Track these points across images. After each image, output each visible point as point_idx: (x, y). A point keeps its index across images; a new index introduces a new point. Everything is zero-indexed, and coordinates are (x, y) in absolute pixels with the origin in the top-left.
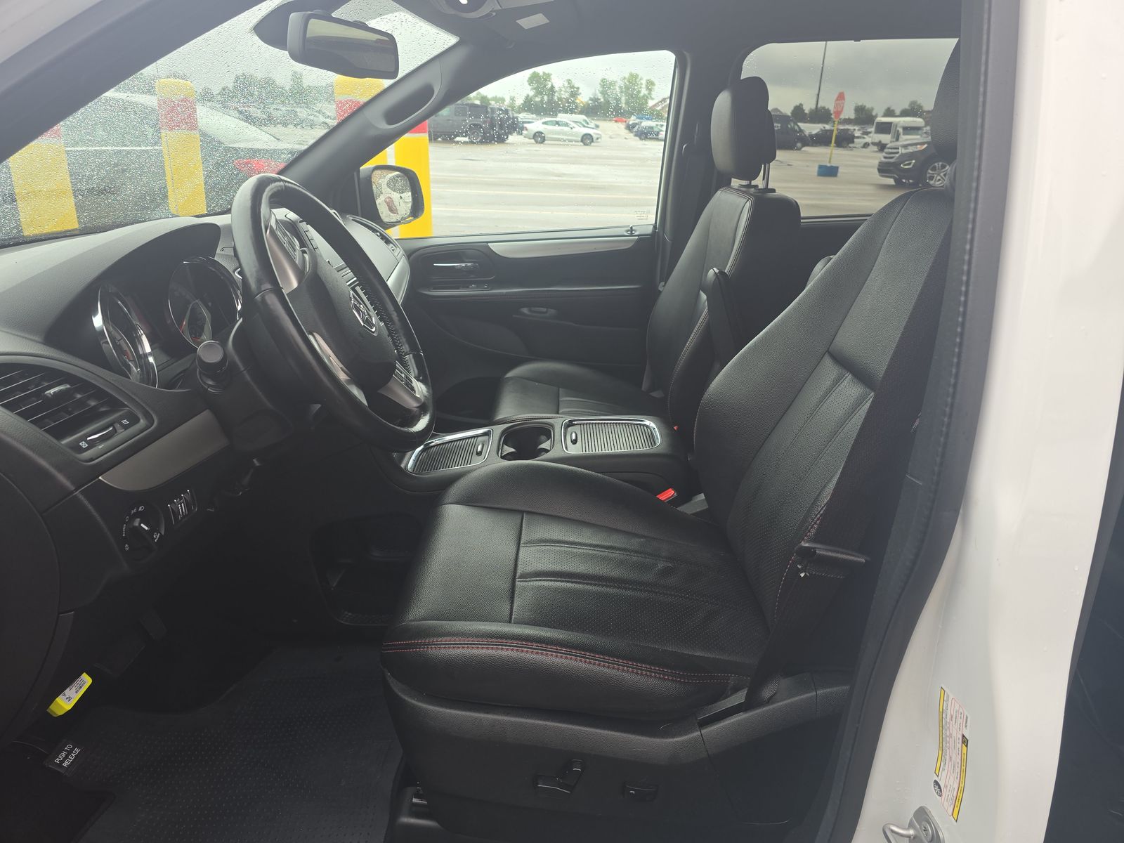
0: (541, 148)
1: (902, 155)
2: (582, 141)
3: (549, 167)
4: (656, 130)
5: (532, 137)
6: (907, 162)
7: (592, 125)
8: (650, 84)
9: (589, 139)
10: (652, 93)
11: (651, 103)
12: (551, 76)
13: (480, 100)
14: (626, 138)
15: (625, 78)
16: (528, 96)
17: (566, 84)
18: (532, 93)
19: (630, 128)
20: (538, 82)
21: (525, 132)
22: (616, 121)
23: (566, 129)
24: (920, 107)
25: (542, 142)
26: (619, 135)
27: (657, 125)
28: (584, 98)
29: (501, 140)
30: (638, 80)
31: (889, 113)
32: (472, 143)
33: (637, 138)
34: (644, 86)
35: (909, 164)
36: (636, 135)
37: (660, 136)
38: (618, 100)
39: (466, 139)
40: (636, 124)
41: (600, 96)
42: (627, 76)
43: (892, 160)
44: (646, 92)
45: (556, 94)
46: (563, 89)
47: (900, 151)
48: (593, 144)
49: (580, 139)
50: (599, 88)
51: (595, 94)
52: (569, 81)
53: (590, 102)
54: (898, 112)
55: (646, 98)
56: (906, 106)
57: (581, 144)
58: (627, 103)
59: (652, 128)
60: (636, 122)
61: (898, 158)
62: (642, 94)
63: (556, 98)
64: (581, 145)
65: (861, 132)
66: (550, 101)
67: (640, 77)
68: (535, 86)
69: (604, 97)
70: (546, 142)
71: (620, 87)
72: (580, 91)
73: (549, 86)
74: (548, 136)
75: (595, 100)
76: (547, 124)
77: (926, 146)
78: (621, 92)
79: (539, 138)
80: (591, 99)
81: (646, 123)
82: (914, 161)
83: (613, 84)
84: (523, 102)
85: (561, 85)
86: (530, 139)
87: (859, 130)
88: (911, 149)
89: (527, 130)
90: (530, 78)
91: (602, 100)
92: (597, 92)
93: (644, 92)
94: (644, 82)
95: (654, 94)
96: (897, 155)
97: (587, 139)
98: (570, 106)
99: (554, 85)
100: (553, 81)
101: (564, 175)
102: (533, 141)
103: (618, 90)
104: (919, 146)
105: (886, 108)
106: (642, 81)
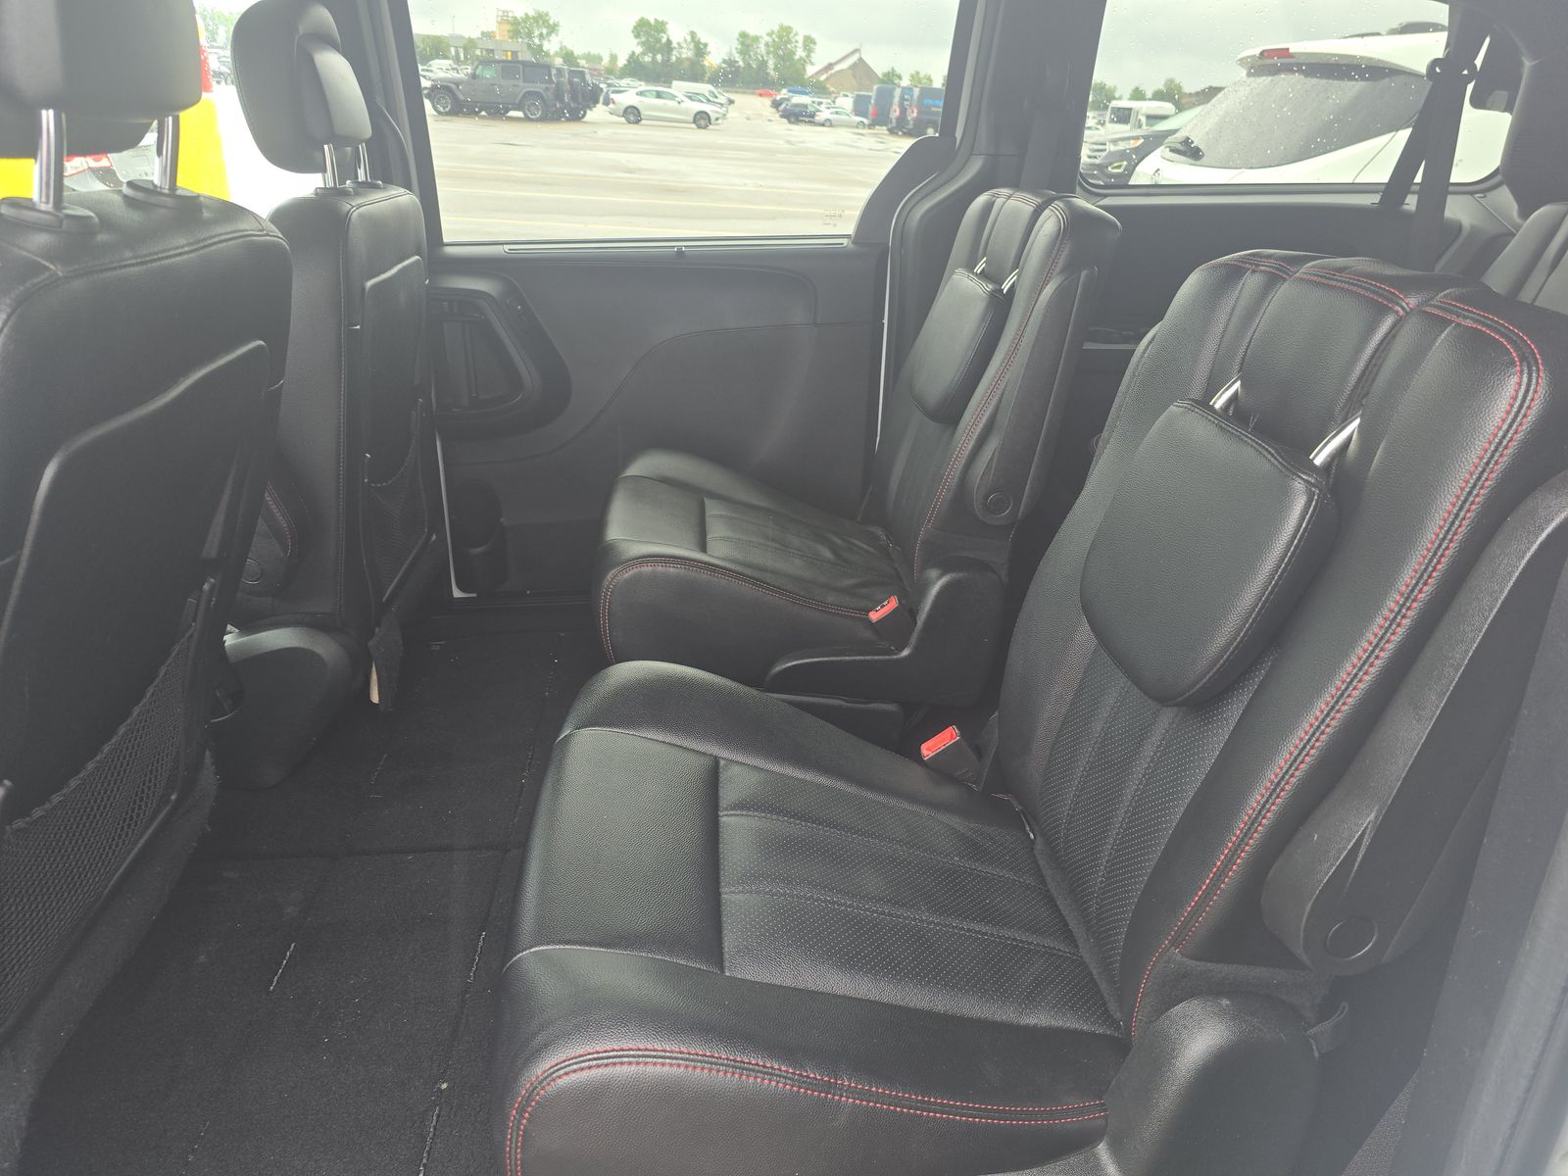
0: (633, 130)
1: (1111, 153)
2: (694, 122)
3: (623, 158)
4: (811, 109)
5: (621, 113)
6: (1116, 165)
7: (722, 99)
8: (809, 42)
9: (704, 119)
10: (812, 55)
11: (810, 70)
12: (667, 26)
13: (563, 58)
14: (770, 121)
15: (773, 32)
16: (633, 53)
17: (689, 39)
18: (639, 50)
19: (776, 105)
20: (648, 34)
21: (611, 106)
22: (761, 95)
23: (672, 104)
24: (1179, 88)
25: (637, 122)
26: (762, 115)
27: (814, 102)
28: (714, 59)
29: (576, 116)
30: (791, 36)
31: (1138, 95)
32: (527, 119)
33: (785, 120)
34: (800, 44)
35: (1119, 167)
36: (782, 116)
37: (817, 118)
38: (763, 64)
39: (520, 114)
40: (787, 100)
41: (738, 57)
42: (776, 29)
43: (1097, 161)
44: (803, 54)
45: (674, 52)
46: (684, 45)
47: (1107, 147)
48: (711, 127)
49: (691, 119)
50: (735, 45)
51: (730, 54)
52: (693, 34)
53: (724, 66)
54: (1149, 94)
55: (804, 62)
56: (1160, 86)
57: (694, 126)
58: (776, 69)
59: (806, 106)
60: (786, 96)
61: (1106, 157)
62: (797, 57)
63: (674, 58)
64: (693, 129)
65: (1096, 121)
66: (666, 62)
67: (794, 32)
68: (643, 39)
69: (744, 60)
70: (643, 122)
71: (767, 45)
72: (709, 49)
73: (664, 40)
74: (644, 113)
75: (731, 63)
76: (645, 96)
77: (1142, 141)
78: (768, 53)
79: (633, 115)
80: (724, 61)
81: (798, 99)
82: (1125, 163)
83: (757, 39)
84: (626, 62)
85: (681, 40)
86: (619, 116)
87: (1094, 118)
88: (1122, 146)
89: (614, 103)
90: (635, 28)
91: (741, 63)
92: (734, 51)
93: (800, 53)
94: (800, 39)
95: (814, 57)
96: (1104, 154)
97: (702, 120)
98: (694, 71)
99: (671, 38)
100: (670, 32)
101: (641, 170)
102: (623, 120)
103: (762, 49)
104: (1132, 142)
105: (1133, 88)
106: (797, 38)
